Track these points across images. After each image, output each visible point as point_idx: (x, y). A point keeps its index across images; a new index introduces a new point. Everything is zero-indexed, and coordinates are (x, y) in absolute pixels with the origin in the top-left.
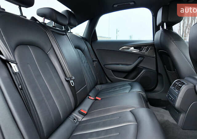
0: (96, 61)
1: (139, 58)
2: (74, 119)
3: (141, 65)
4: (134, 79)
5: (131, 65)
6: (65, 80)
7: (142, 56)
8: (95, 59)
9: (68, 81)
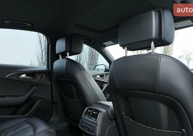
1: (32, 87)
4: (27, 113)
7: (37, 85)
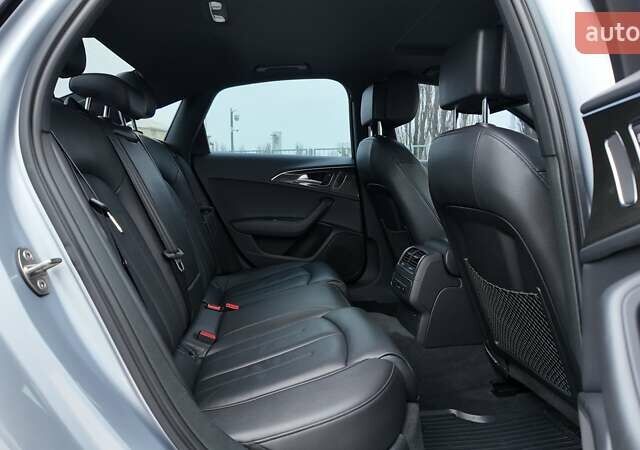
0: (210, 211)
1: (321, 201)
2: (191, 354)
3: (327, 219)
4: (313, 255)
5: (303, 219)
6: (160, 257)
7: (329, 197)
8: (205, 205)
9: (169, 261)
